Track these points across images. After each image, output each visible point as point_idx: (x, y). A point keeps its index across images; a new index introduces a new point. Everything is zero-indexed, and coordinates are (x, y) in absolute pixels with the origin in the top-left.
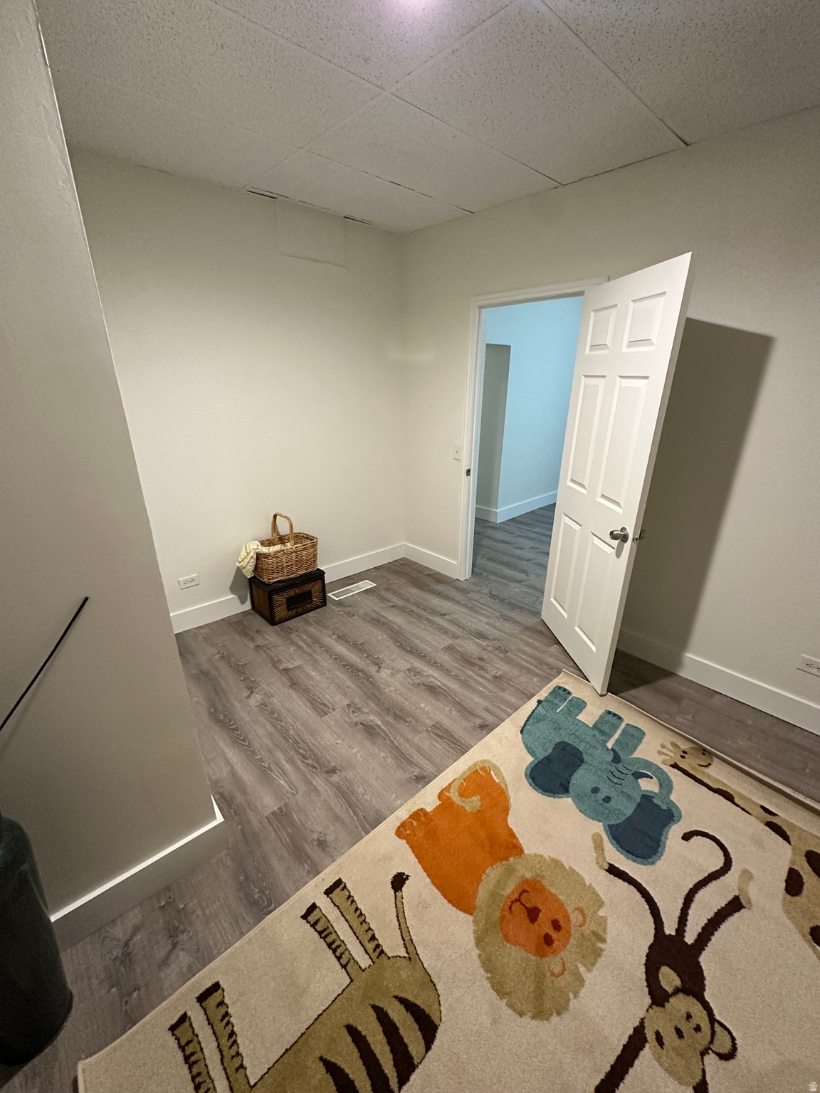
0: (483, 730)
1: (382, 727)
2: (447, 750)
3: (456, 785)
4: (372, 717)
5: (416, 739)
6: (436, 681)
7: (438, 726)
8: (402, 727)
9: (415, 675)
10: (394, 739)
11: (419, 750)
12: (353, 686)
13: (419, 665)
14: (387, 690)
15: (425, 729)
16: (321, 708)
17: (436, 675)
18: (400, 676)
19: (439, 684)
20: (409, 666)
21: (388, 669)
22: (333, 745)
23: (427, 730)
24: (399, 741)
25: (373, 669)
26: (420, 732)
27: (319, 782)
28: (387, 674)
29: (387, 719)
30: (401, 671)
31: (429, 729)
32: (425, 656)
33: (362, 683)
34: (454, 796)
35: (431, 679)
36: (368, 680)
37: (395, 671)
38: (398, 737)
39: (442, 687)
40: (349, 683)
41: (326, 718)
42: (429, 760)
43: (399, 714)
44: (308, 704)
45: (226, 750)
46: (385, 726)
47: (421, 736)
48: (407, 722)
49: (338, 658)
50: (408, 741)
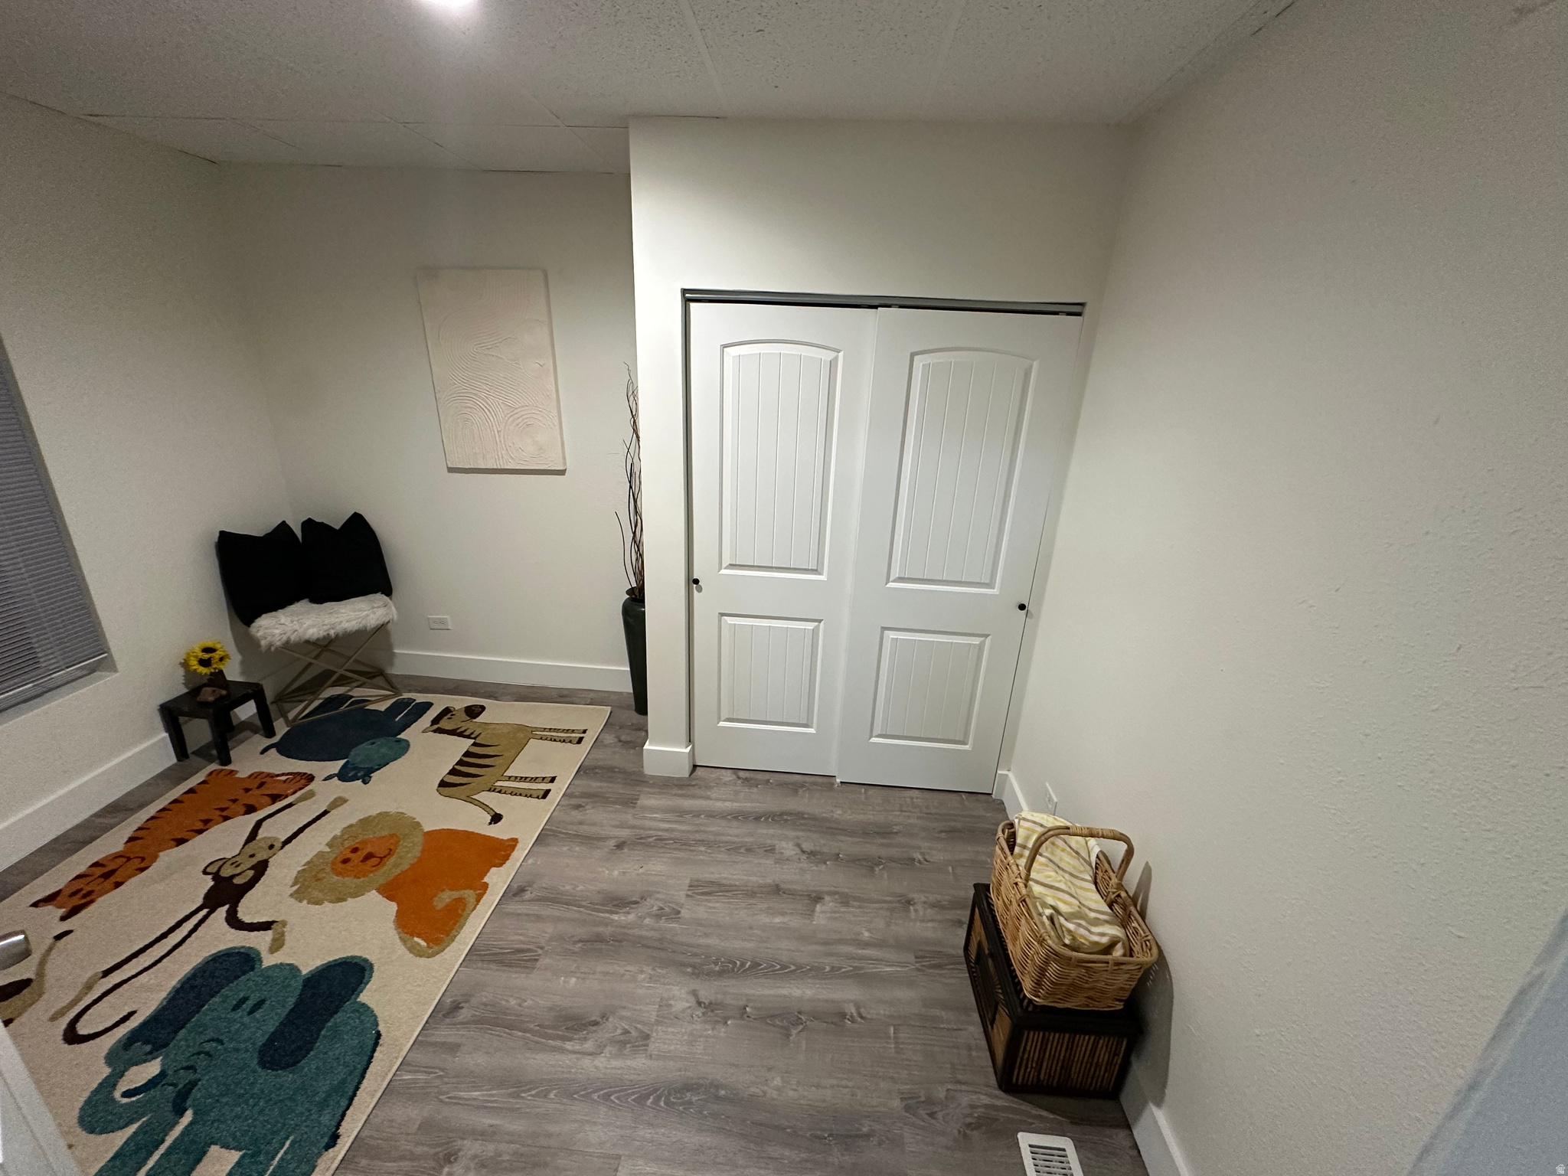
0: (454, 1002)
1: (607, 915)
2: (501, 940)
3: (470, 906)
4: (631, 917)
5: (550, 929)
6: (577, 1047)
7: (529, 964)
8: (581, 932)
9: (626, 1032)
10: (580, 911)
11: (538, 918)
12: (702, 941)
13: (637, 1066)
14: (648, 970)
15: (546, 949)
16: (704, 889)
17: (586, 1062)
18: (651, 1012)
19: (568, 1046)
20: (653, 1047)
21: (683, 1011)
22: (645, 863)
23: (542, 948)
24: (572, 913)
25: (708, 991)
26: (551, 939)
27: (625, 833)
28: (673, 998)
29: (609, 928)
30: (658, 1023)
31: (540, 952)
32: (641, 1100)
33: (695, 955)
34: (469, 894)
35: (589, 1046)
36: (693, 966)
37: (666, 1015)
38: (577, 916)
39: (558, 1043)
40: (712, 941)
41: (687, 882)
42: (520, 914)
43: (598, 946)
44: (724, 882)
45: (738, 804)
46: (605, 918)
47: (547, 935)
48: (580, 941)
49: (782, 971)
50: (559, 919)
